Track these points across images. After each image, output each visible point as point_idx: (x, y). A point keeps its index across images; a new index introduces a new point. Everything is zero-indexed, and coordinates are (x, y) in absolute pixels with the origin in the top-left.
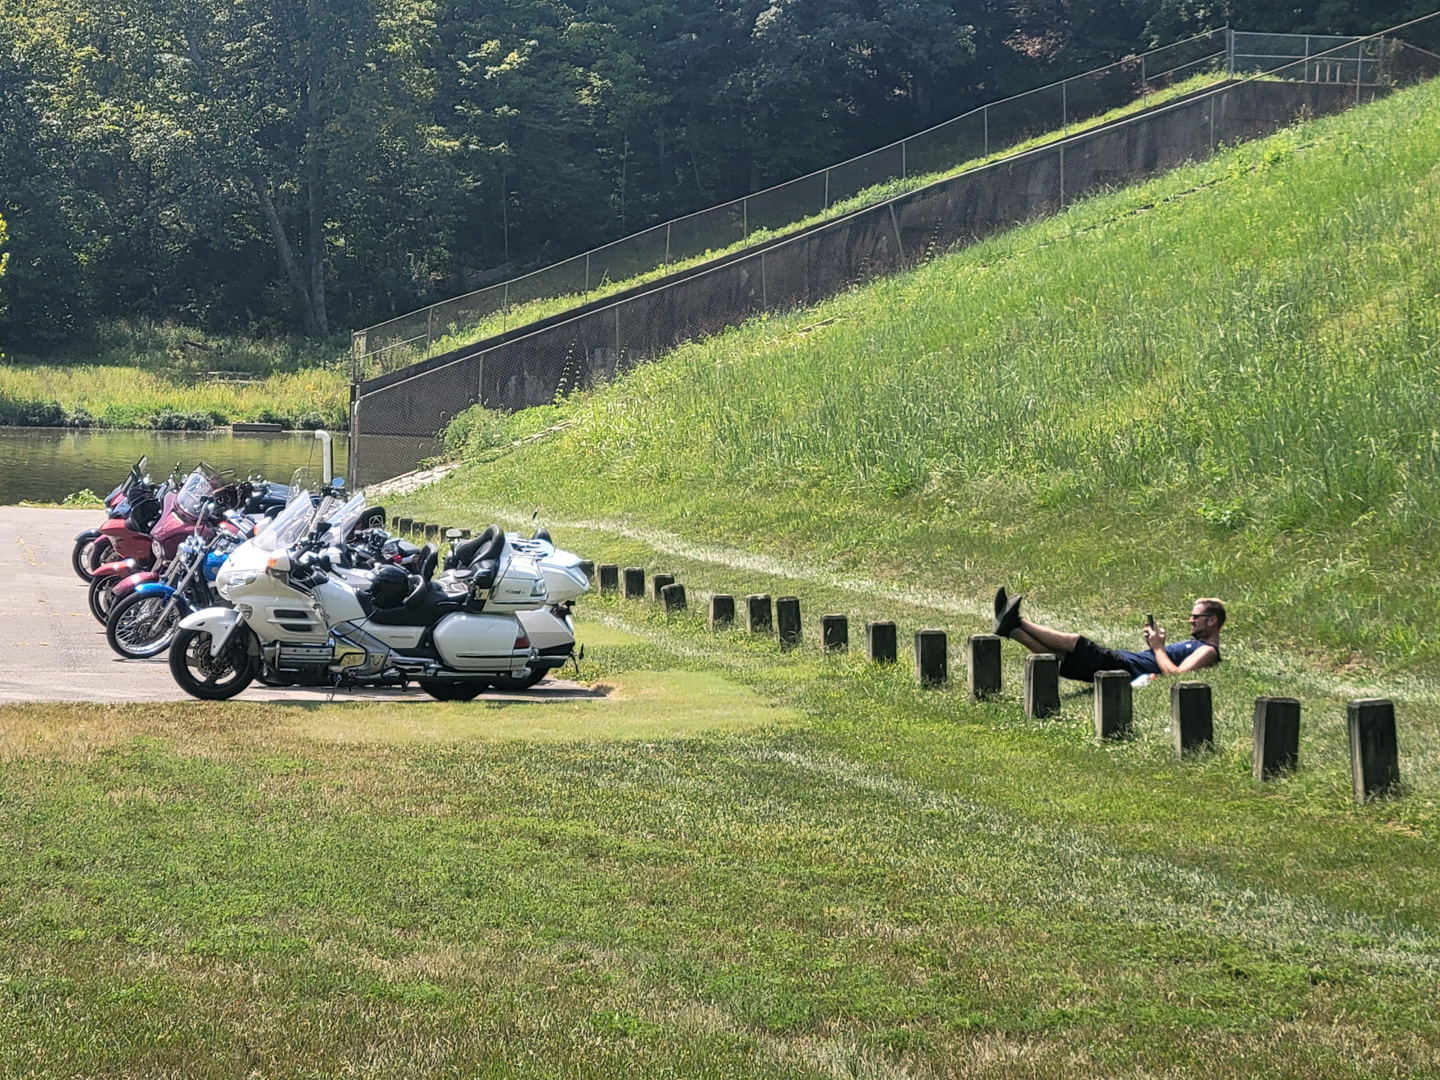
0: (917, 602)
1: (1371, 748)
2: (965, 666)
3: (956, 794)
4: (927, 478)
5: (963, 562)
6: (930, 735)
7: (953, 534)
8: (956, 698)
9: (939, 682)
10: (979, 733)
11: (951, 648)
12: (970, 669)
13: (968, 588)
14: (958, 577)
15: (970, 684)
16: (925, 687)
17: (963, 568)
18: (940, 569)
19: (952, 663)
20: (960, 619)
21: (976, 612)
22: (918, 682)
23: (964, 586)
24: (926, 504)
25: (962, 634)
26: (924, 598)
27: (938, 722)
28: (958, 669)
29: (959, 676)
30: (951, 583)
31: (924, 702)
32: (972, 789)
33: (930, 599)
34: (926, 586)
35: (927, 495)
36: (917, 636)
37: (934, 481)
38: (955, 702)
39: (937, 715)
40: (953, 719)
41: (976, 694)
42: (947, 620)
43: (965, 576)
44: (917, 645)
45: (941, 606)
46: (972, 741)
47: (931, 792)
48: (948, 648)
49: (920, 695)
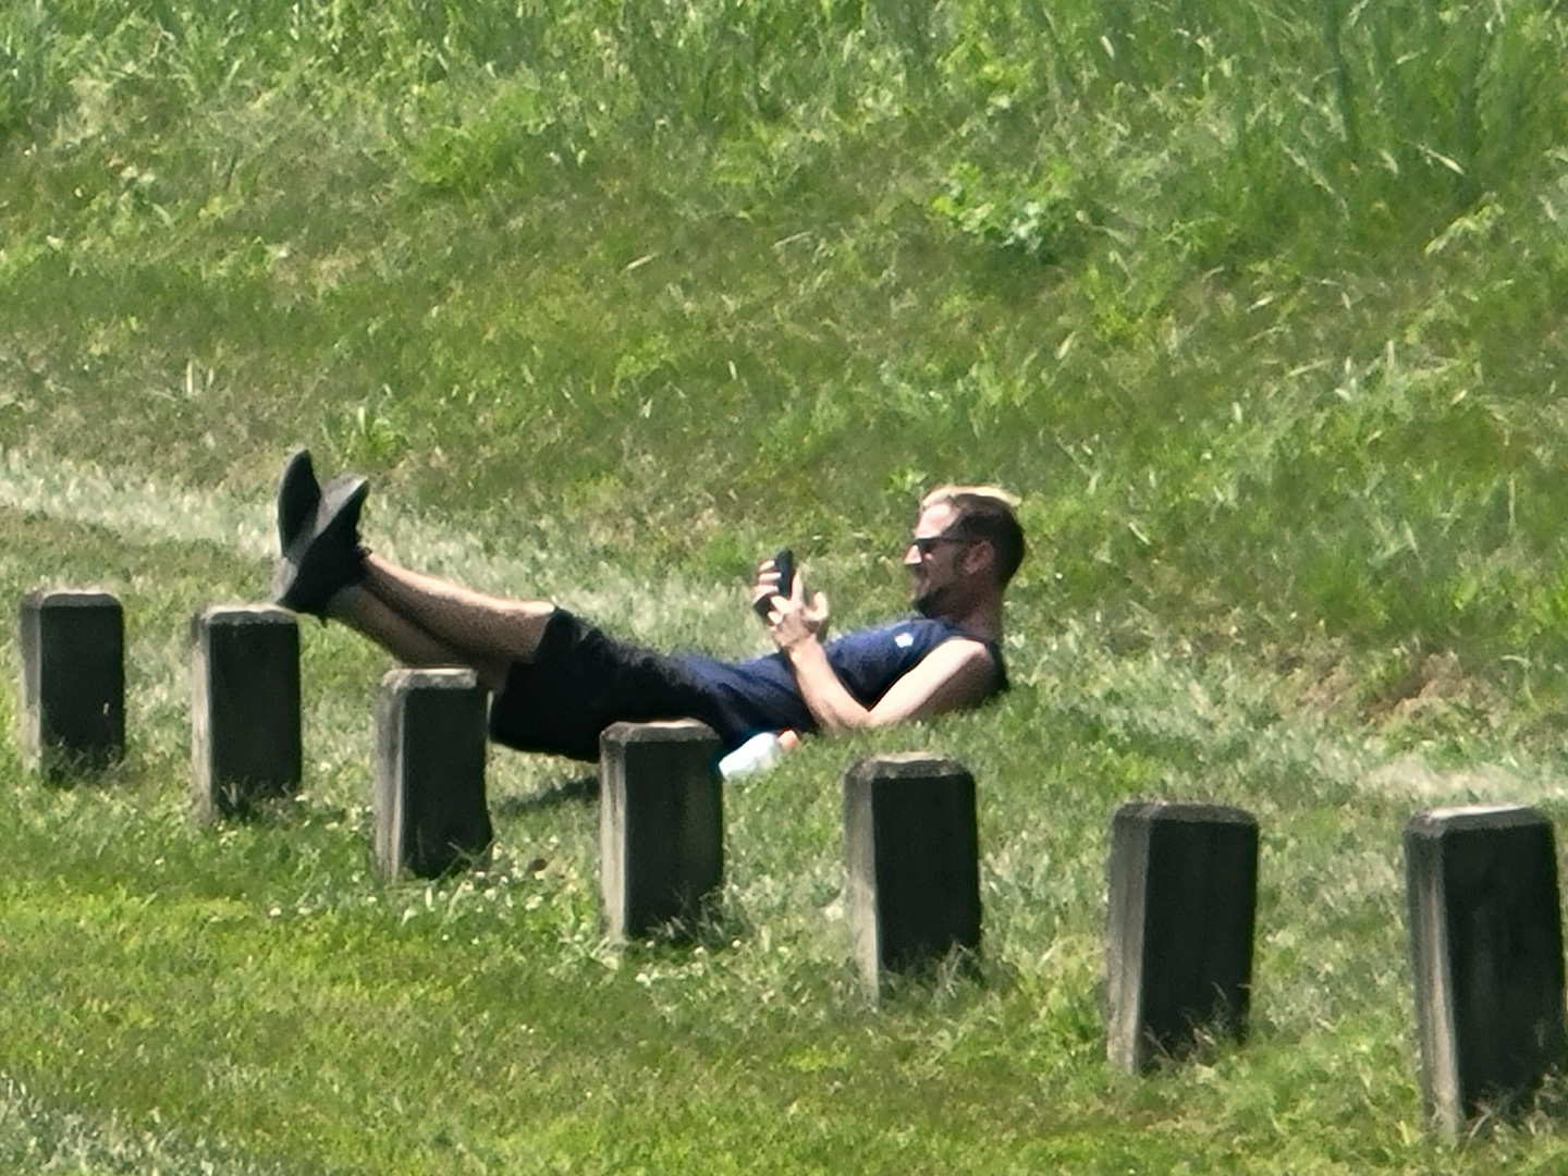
0: (29, 504)
1: (1483, 966)
2: (184, 710)
3: (151, 1126)
4: (64, 101)
5: (179, 372)
6: (70, 932)
7: (147, 282)
8: (156, 813)
9: (100, 764)
10: (227, 925)
11: (139, 652)
12: (200, 718)
13: (195, 456)
14: (165, 421)
15: (200, 769)
16: (56, 778)
17: (177, 391)
18: (106, 397)
19: (142, 702)
20: (170, 558)
21: (219, 536)
22: (32, 763)
23: (182, 450)
24: (60, 185)
25: (175, 605)
26: (53, 489)
27: (92, 890)
28: (163, 717)
29: (163, 742)
30: (145, 441)
31: (54, 826)
32: (203, 1106)
33: (72, 492)
34: (60, 450)
35: (63, 155)
36: (27, 611)
37: (85, 110)
38: (155, 825)
39: (93, 871)
40: (145, 882)
41: (220, 799)
42: (127, 561)
43: (187, 417)
44: (26, 643)
45: (109, 517)
46: (205, 951)
47: (72, 1120)
48: (131, 652)
49: (39, 805)
